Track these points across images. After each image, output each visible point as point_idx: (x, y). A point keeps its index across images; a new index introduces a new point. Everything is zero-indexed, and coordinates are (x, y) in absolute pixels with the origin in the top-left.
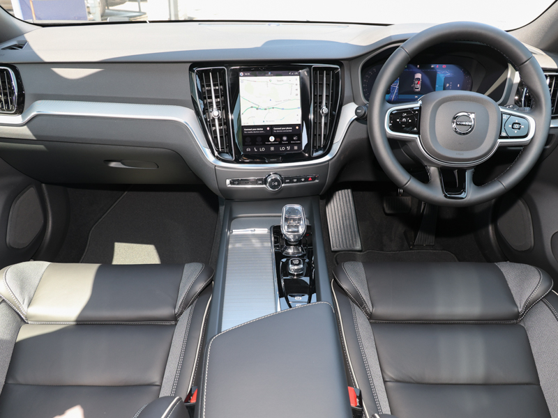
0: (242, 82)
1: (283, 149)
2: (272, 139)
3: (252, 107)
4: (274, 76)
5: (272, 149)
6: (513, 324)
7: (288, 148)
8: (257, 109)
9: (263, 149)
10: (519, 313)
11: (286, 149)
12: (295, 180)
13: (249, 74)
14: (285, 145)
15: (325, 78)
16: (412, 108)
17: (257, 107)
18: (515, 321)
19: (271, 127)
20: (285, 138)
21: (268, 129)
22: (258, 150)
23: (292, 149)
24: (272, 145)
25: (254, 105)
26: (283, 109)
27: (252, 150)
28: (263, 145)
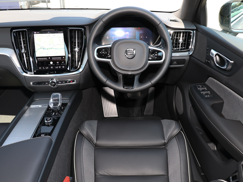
0: (36, 36)
1: (57, 67)
2: (51, 63)
3: (41, 48)
4: (51, 33)
5: (52, 67)
6: (163, 148)
7: (60, 67)
8: (44, 49)
9: (47, 68)
10: (165, 143)
11: (59, 67)
12: (64, 82)
13: (39, 33)
14: (58, 66)
15: (77, 34)
16: (107, 47)
17: (43, 48)
18: (164, 147)
19: (51, 57)
20: (58, 63)
21: (49, 58)
22: (45, 68)
23: (61, 67)
24: (52, 66)
25: (42, 47)
26: (56, 49)
27: (42, 68)
28: (47, 66)
